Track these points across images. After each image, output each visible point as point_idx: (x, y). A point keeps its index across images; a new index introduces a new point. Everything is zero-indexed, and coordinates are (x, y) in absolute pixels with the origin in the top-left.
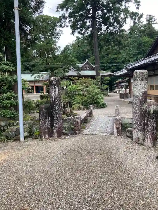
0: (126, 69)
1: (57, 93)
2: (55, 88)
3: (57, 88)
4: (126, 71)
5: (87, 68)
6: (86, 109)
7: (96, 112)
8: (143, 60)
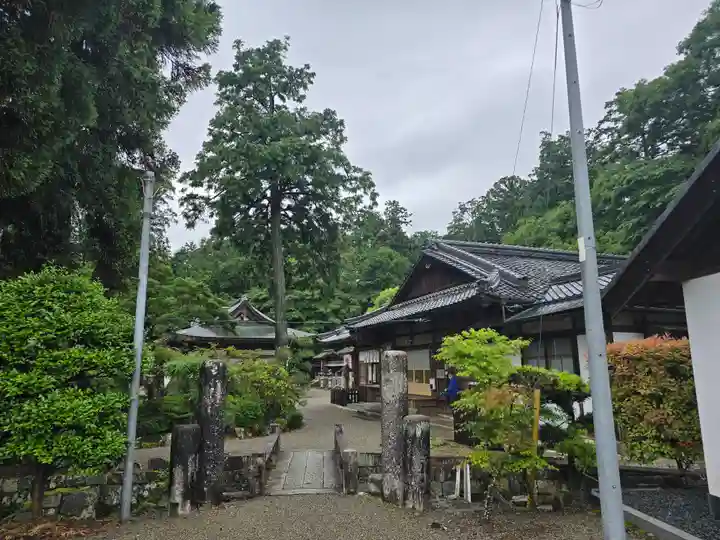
0: (347, 329)
1: (218, 396)
2: (215, 386)
3: (219, 385)
4: (348, 335)
5: (242, 318)
6: (250, 435)
7: (288, 440)
8: (387, 310)
